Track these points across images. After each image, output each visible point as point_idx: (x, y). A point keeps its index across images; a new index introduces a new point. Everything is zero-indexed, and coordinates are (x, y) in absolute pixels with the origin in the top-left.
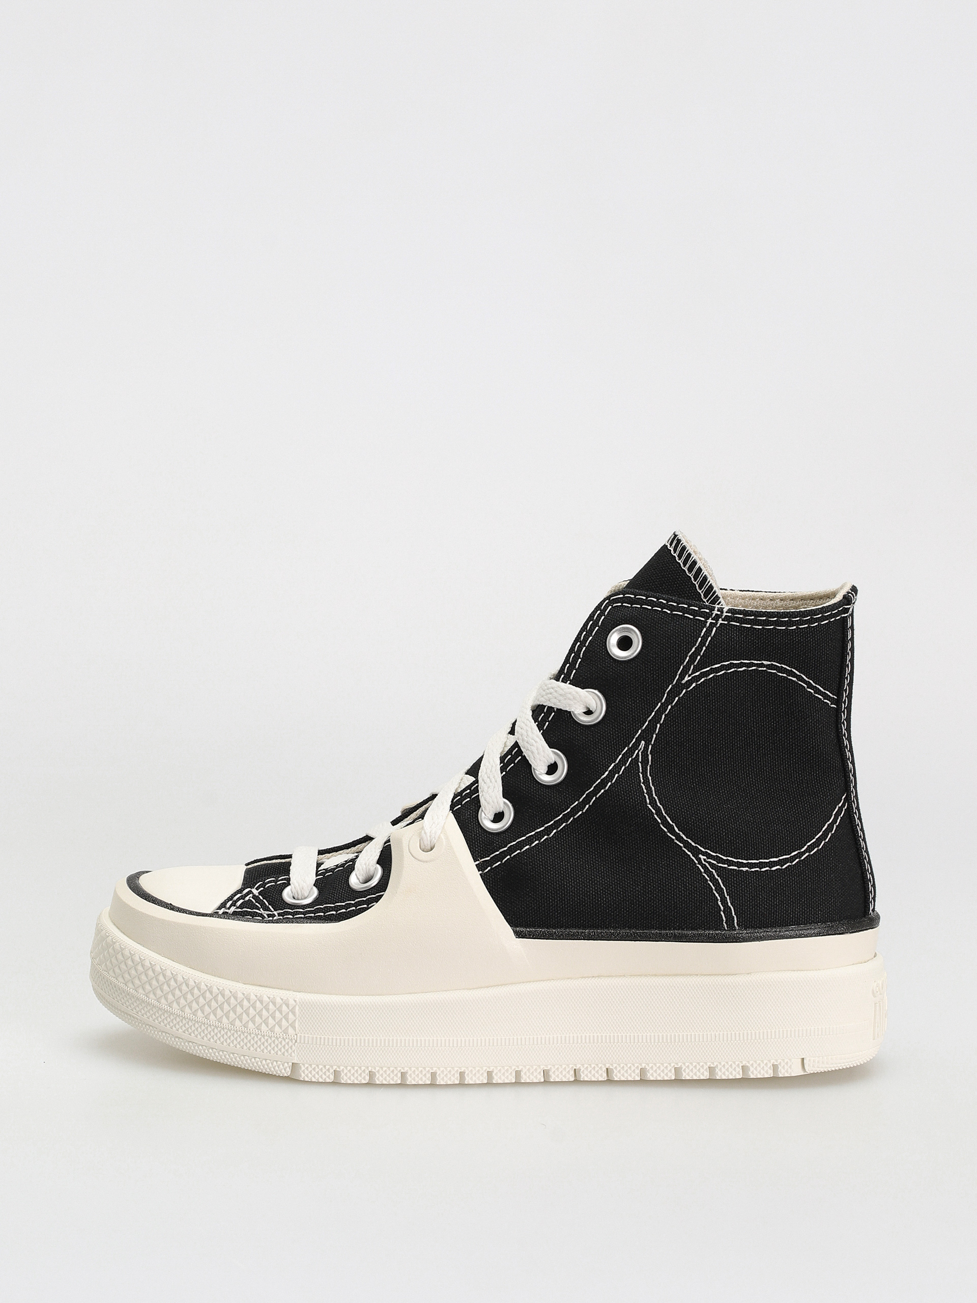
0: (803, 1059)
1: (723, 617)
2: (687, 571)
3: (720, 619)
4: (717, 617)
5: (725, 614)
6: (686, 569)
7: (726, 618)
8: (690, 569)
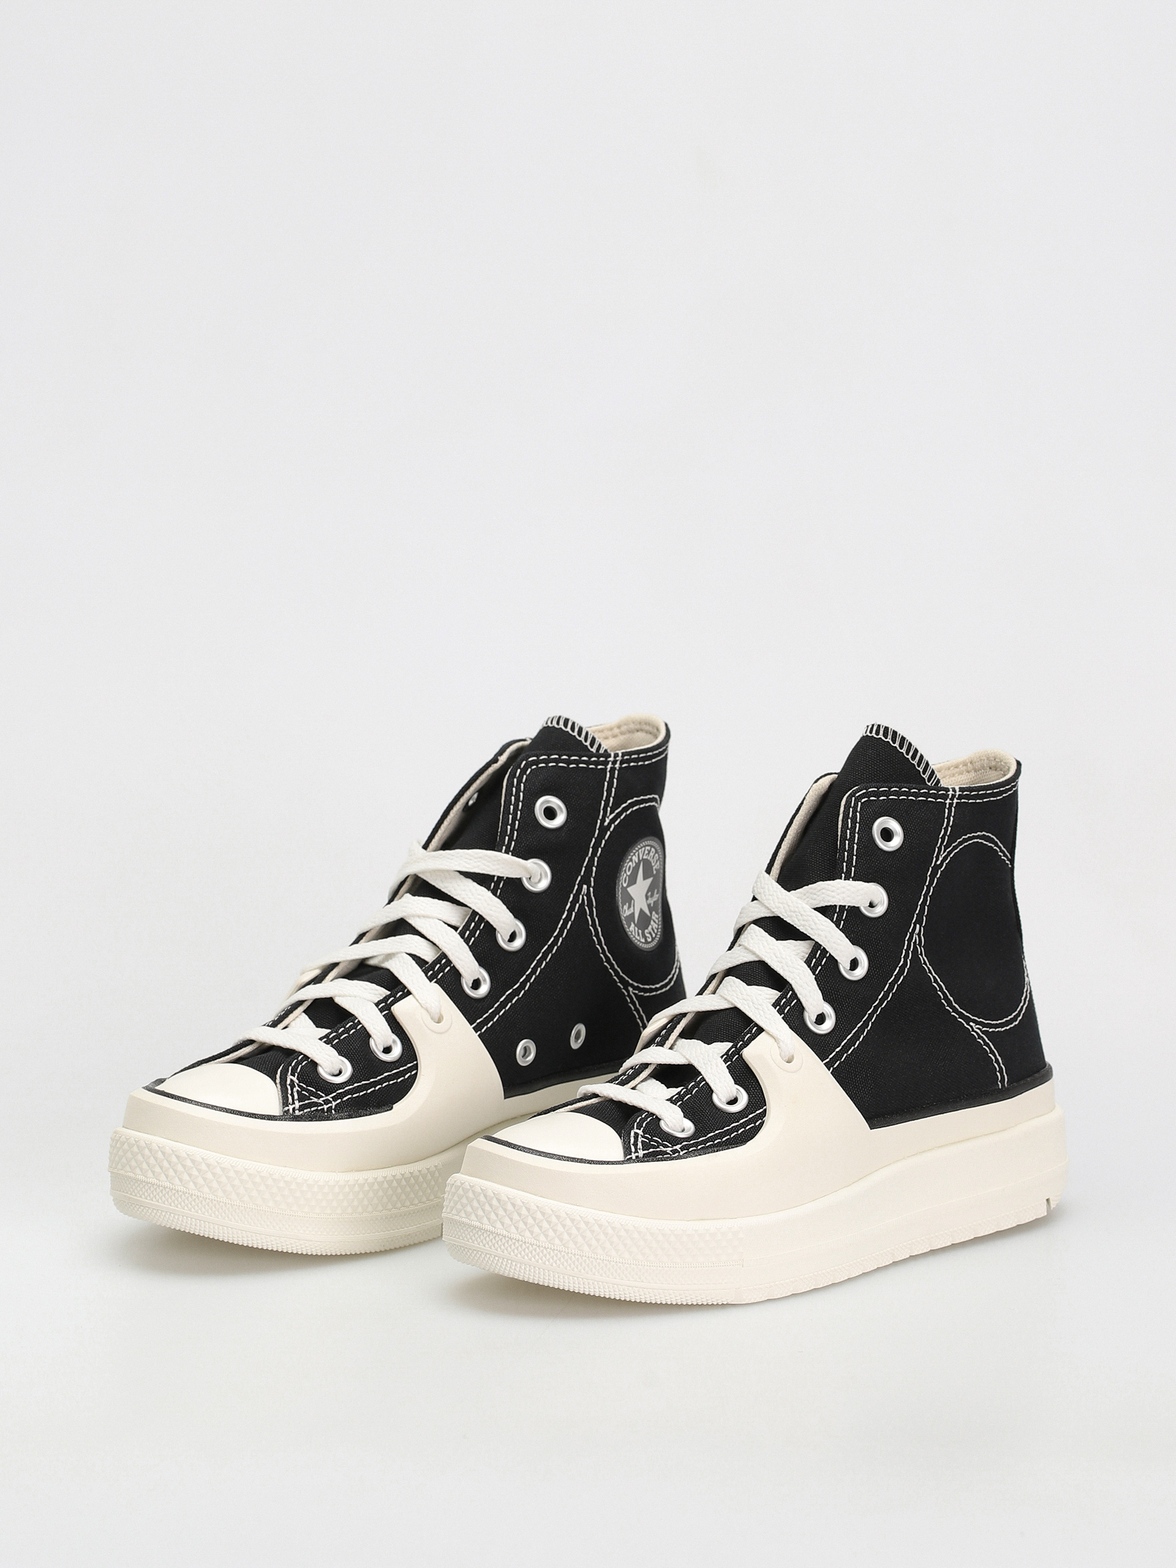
0: (1048, 1200)
1: (957, 796)
2: (910, 759)
3: (955, 799)
4: (953, 796)
5: (958, 793)
6: (909, 757)
7: (960, 797)
8: (913, 757)
